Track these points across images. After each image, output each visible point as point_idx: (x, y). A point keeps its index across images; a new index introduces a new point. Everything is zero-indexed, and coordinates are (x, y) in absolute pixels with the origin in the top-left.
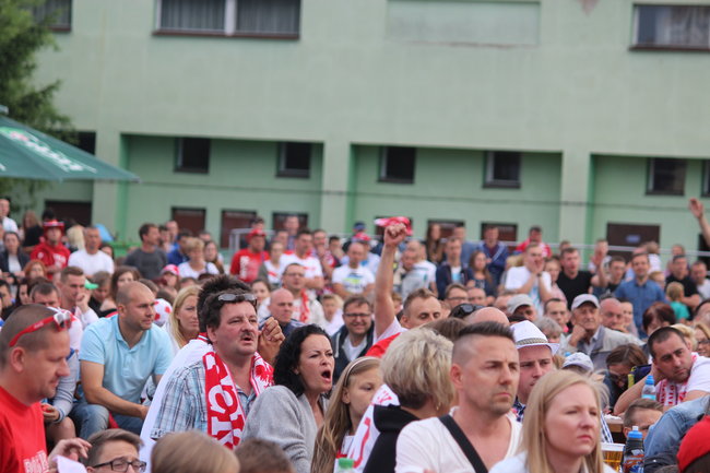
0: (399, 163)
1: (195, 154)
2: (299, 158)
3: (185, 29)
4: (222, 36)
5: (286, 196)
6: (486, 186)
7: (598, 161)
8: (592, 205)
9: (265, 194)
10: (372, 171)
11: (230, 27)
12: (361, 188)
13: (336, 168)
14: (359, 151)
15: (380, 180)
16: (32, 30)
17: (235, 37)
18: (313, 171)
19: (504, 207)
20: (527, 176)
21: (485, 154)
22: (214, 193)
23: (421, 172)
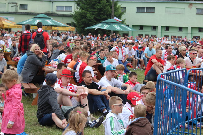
0: (167, 28)
1: (141, 27)
2: (155, 28)
3: (140, 12)
4: (145, 13)
5: (154, 33)
6: (178, 31)
7: (192, 28)
8: (191, 34)
9: (151, 32)
10: (164, 29)
11: (146, 12)
12: (162, 31)
13: (159, 29)
14: (162, 27)
15: (165, 31)
16: (122, 12)
17: (146, 13)
18: (156, 29)
19: (180, 34)
20: (183, 30)
21: (178, 27)
22: (144, 32)
23: (170, 29)
